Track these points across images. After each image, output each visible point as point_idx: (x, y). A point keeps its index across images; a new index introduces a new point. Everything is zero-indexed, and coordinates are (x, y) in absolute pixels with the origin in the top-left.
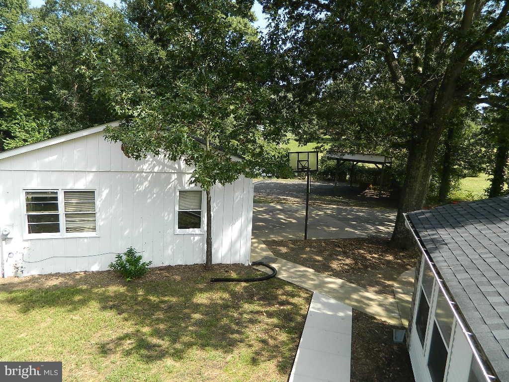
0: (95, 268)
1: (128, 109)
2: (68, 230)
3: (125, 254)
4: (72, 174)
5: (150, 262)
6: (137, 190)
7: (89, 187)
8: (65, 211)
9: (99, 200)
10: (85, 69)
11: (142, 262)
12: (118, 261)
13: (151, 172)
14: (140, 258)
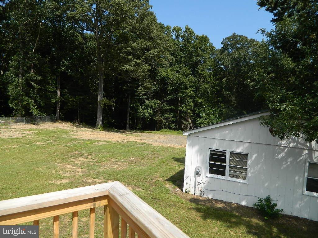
0: (244, 203)
1: (277, 106)
2: (230, 176)
3: (265, 200)
4: (236, 143)
5: (282, 210)
6: (276, 158)
7: (245, 152)
8: (230, 164)
9: (250, 160)
10: (250, 82)
11: (276, 208)
12: (259, 203)
13: (287, 147)
14: (275, 205)
